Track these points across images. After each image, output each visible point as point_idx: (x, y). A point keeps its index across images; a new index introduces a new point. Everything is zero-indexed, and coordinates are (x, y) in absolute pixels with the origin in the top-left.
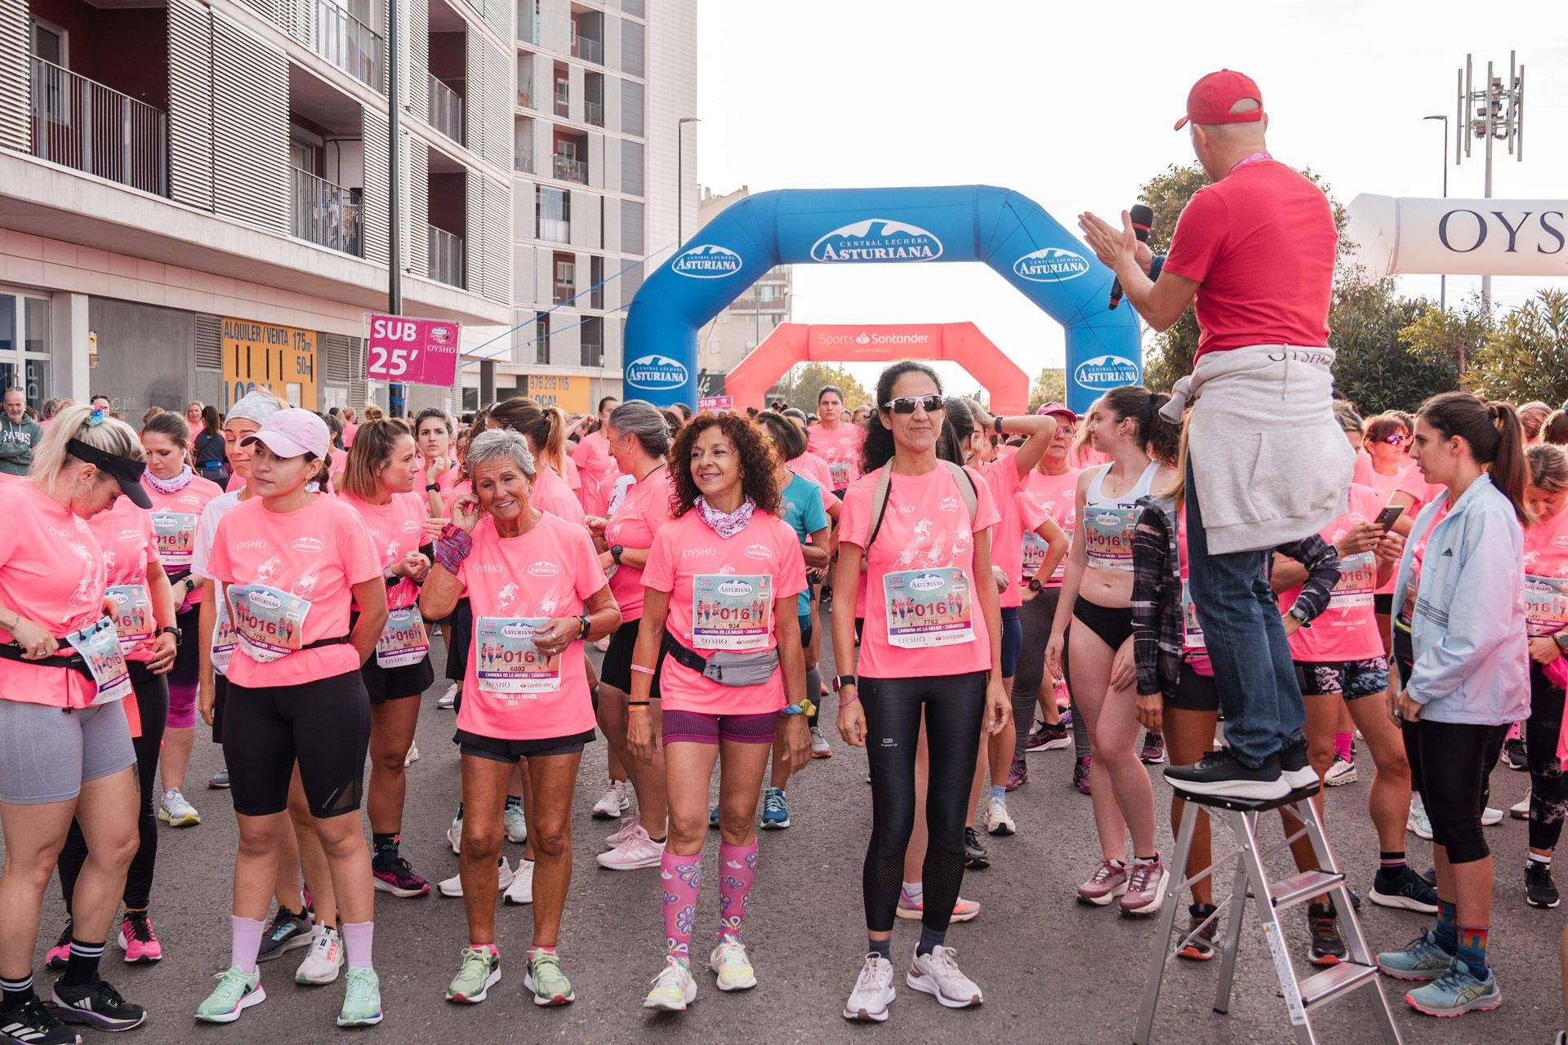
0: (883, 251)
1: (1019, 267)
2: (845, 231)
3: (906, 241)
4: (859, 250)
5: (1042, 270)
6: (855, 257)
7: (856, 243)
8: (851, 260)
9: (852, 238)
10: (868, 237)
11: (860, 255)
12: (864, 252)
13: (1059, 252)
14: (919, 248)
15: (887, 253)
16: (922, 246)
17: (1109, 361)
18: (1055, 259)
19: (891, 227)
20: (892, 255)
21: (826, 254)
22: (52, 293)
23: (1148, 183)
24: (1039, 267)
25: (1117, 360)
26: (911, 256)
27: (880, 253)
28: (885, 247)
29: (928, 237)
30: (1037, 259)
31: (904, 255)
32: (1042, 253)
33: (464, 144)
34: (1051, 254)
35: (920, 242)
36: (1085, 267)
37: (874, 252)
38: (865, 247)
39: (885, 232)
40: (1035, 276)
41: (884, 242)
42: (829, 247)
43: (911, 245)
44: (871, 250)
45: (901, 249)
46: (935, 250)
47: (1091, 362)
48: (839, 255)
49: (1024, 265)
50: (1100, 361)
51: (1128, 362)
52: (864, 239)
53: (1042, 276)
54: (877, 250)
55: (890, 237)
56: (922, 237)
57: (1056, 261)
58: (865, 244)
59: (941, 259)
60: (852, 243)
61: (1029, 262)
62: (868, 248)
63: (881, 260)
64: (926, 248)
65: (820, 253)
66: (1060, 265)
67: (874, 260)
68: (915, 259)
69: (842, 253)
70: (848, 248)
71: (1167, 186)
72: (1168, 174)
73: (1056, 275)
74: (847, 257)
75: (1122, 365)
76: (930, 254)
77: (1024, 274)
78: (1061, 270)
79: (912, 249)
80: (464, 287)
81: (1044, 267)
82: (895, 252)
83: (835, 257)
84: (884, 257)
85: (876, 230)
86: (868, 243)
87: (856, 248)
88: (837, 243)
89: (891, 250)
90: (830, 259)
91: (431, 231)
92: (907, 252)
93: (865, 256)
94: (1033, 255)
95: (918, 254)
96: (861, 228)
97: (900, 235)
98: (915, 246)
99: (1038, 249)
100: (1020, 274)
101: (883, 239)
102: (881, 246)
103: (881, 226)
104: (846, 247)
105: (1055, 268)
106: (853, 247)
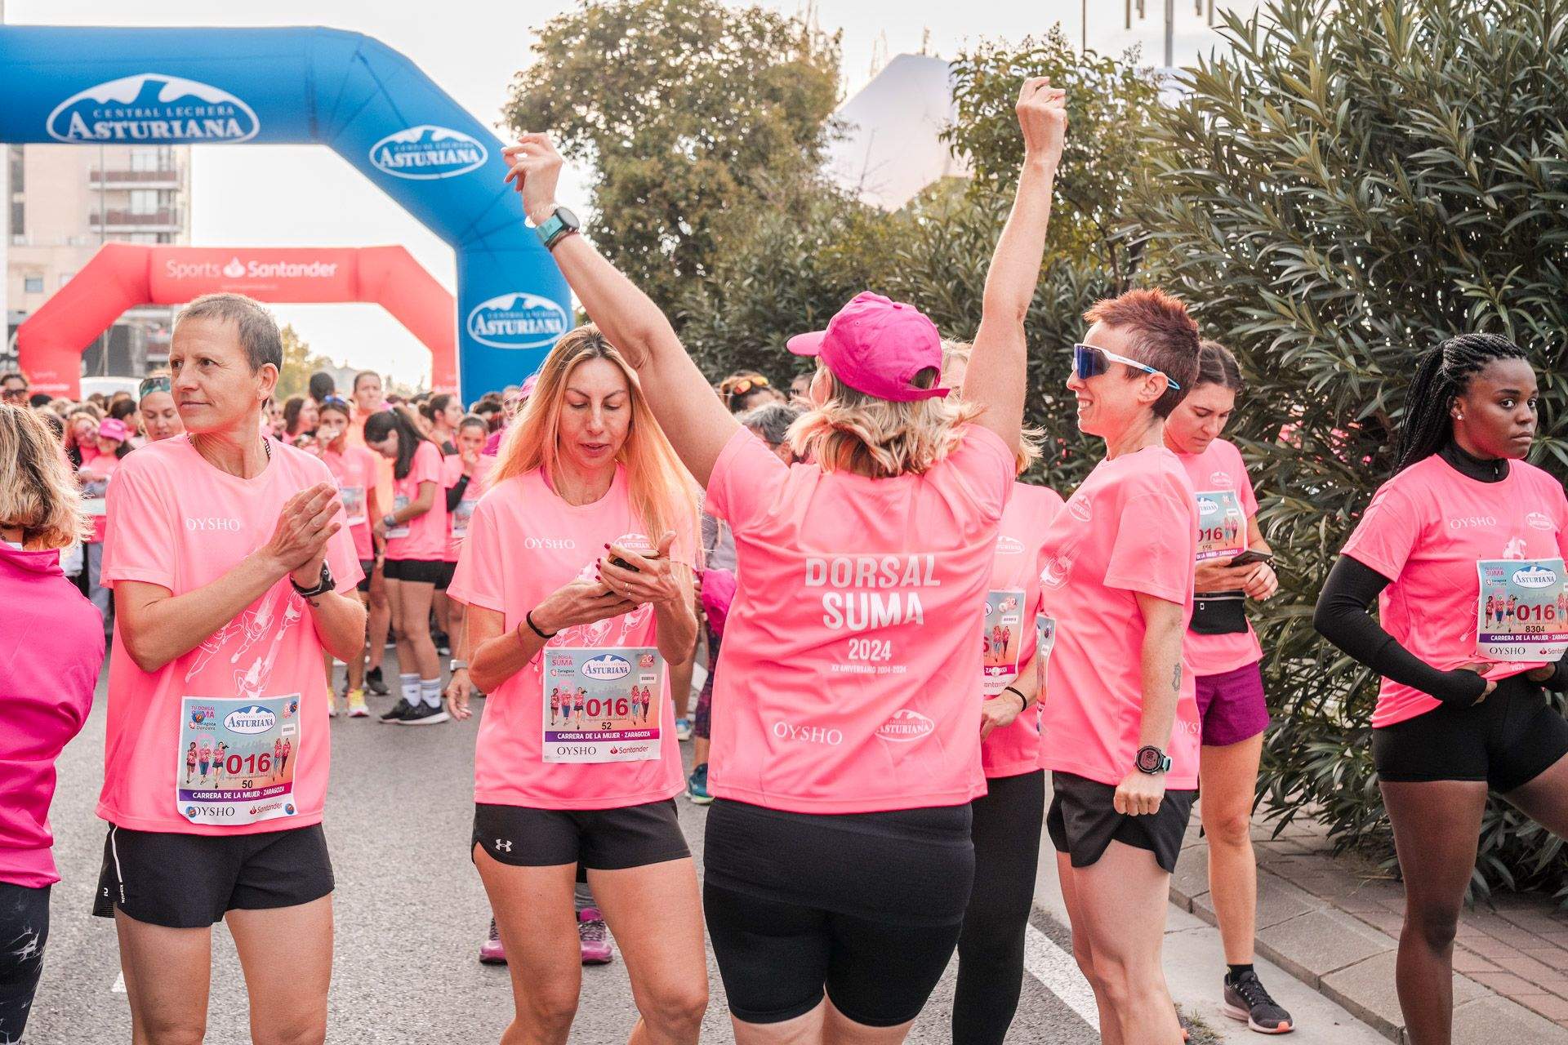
0: (164, 126)
1: (379, 155)
2: (101, 93)
3: (200, 111)
4: (125, 124)
5: (413, 160)
6: (120, 134)
7: (119, 113)
8: (113, 140)
9: (113, 104)
10: (140, 102)
11: (127, 131)
12: (134, 126)
13: (440, 133)
14: (221, 122)
15: (171, 130)
16: (226, 118)
17: (519, 303)
18: (434, 143)
20: (178, 132)
21: (72, 130)
24: (409, 156)
25: (532, 301)
26: (209, 135)
27: (159, 129)
28: (168, 120)
29: (235, 107)
30: (406, 143)
31: (198, 133)
32: (414, 134)
34: (427, 136)
35: (223, 112)
36: (480, 155)
37: (149, 128)
38: (134, 119)
39: (166, 96)
40: (404, 169)
41: (165, 112)
42: (76, 118)
43: (207, 117)
44: (144, 124)
45: (192, 124)
46: (246, 125)
47: (493, 304)
48: (93, 132)
49: (386, 152)
50: (505, 302)
51: (549, 304)
52: (133, 105)
53: (414, 169)
54: (154, 125)
55: (174, 105)
56: (225, 104)
57: (436, 146)
58: (133, 113)
60: (113, 113)
61: (393, 148)
62: (139, 120)
63: (162, 140)
64: (233, 123)
65: (63, 125)
66: (442, 154)
67: (151, 140)
68: (215, 139)
69: (98, 127)
70: (107, 120)
73: (435, 169)
74: (107, 134)
75: (539, 308)
76: (238, 132)
77: (387, 166)
78: (442, 161)
79: (209, 124)
81: (417, 156)
82: (184, 128)
83: (87, 134)
84: (167, 135)
85: (150, 93)
86: (138, 113)
87: (120, 120)
88: (89, 110)
89: (177, 125)
90: (79, 138)
92: (202, 128)
93: (135, 133)
94: (399, 137)
95: (219, 132)
96: (126, 90)
97: (189, 101)
98: (215, 118)
99: (407, 127)
100: (381, 166)
101: (163, 107)
102: (163, 117)
103: (162, 85)
104: (104, 119)
105: (433, 157)
106: (115, 119)
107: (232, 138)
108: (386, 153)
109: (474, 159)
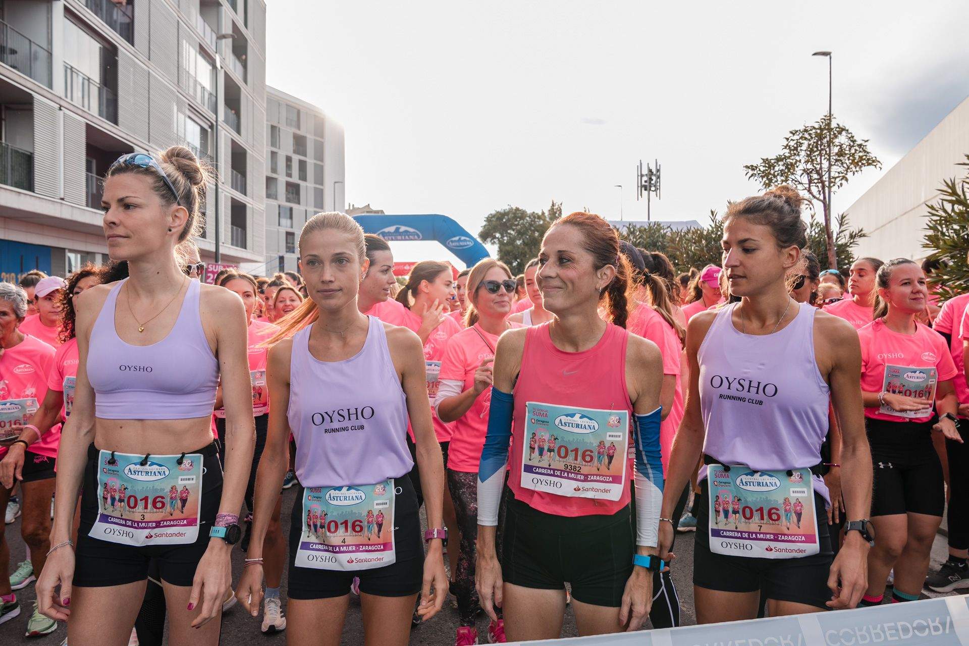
1: (449, 243)
2: (386, 230)
3: (408, 234)
4: (392, 237)
5: (457, 244)
6: (390, 239)
9: (389, 232)
10: (395, 232)
13: (463, 238)
14: (413, 236)
19: (403, 229)
20: (403, 239)
22: (88, 253)
23: (487, 216)
27: (399, 237)
29: (416, 233)
30: (456, 240)
31: (408, 239)
32: (457, 238)
33: (245, 194)
34: (460, 239)
35: (413, 234)
38: (394, 235)
39: (401, 230)
40: (455, 246)
41: (401, 234)
42: (381, 235)
43: (410, 235)
44: (396, 237)
45: (407, 237)
46: (419, 237)
48: (385, 238)
52: (393, 233)
53: (457, 246)
55: (403, 232)
56: (414, 232)
57: (462, 241)
59: (422, 239)
60: (389, 234)
61: (452, 242)
63: (400, 240)
64: (416, 237)
66: (463, 243)
67: (397, 240)
68: (411, 240)
71: (493, 216)
72: (493, 212)
73: (461, 246)
77: (451, 245)
78: (463, 245)
79: (411, 237)
80: (245, 248)
82: (405, 237)
85: (397, 229)
88: (384, 234)
89: (403, 237)
91: (232, 229)
92: (409, 237)
93: (394, 238)
94: (454, 239)
95: (413, 238)
96: (392, 229)
97: (406, 232)
99: (455, 236)
100: (449, 246)
101: (399, 232)
102: (400, 235)
103: (399, 228)
104: (387, 236)
105: (461, 244)
106: (390, 236)
107: (416, 240)
108: (450, 243)
109: (471, 244)
